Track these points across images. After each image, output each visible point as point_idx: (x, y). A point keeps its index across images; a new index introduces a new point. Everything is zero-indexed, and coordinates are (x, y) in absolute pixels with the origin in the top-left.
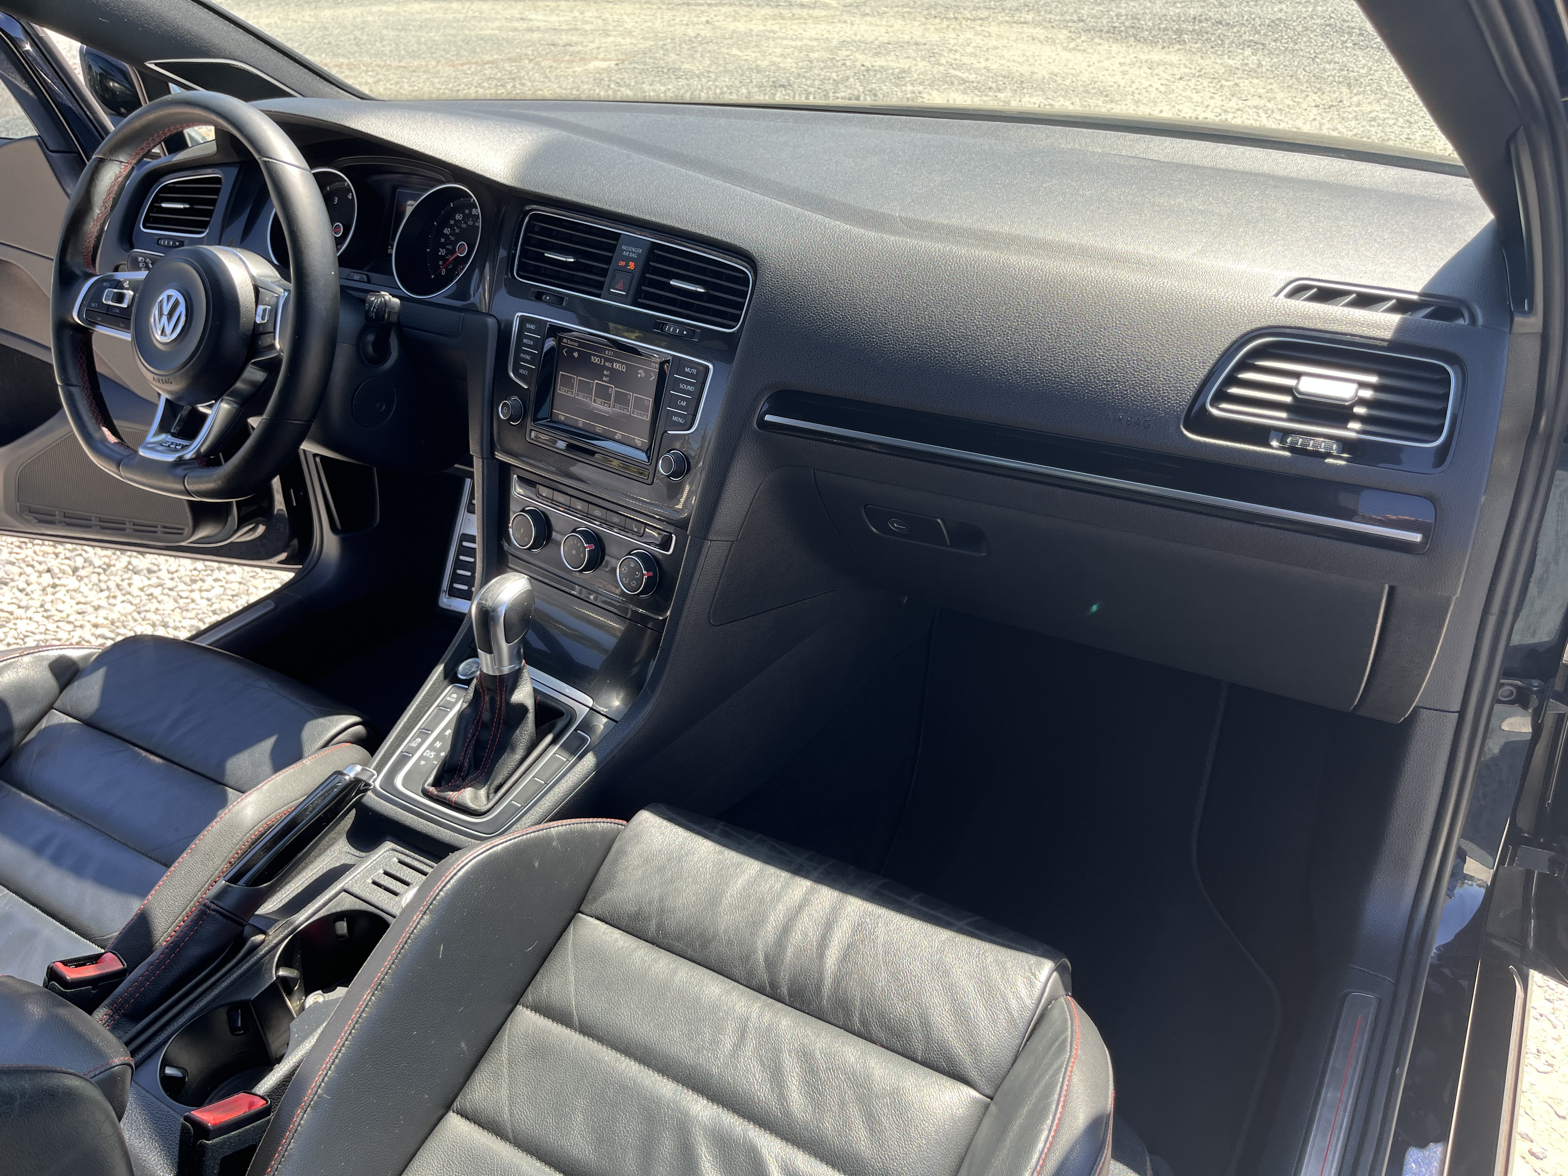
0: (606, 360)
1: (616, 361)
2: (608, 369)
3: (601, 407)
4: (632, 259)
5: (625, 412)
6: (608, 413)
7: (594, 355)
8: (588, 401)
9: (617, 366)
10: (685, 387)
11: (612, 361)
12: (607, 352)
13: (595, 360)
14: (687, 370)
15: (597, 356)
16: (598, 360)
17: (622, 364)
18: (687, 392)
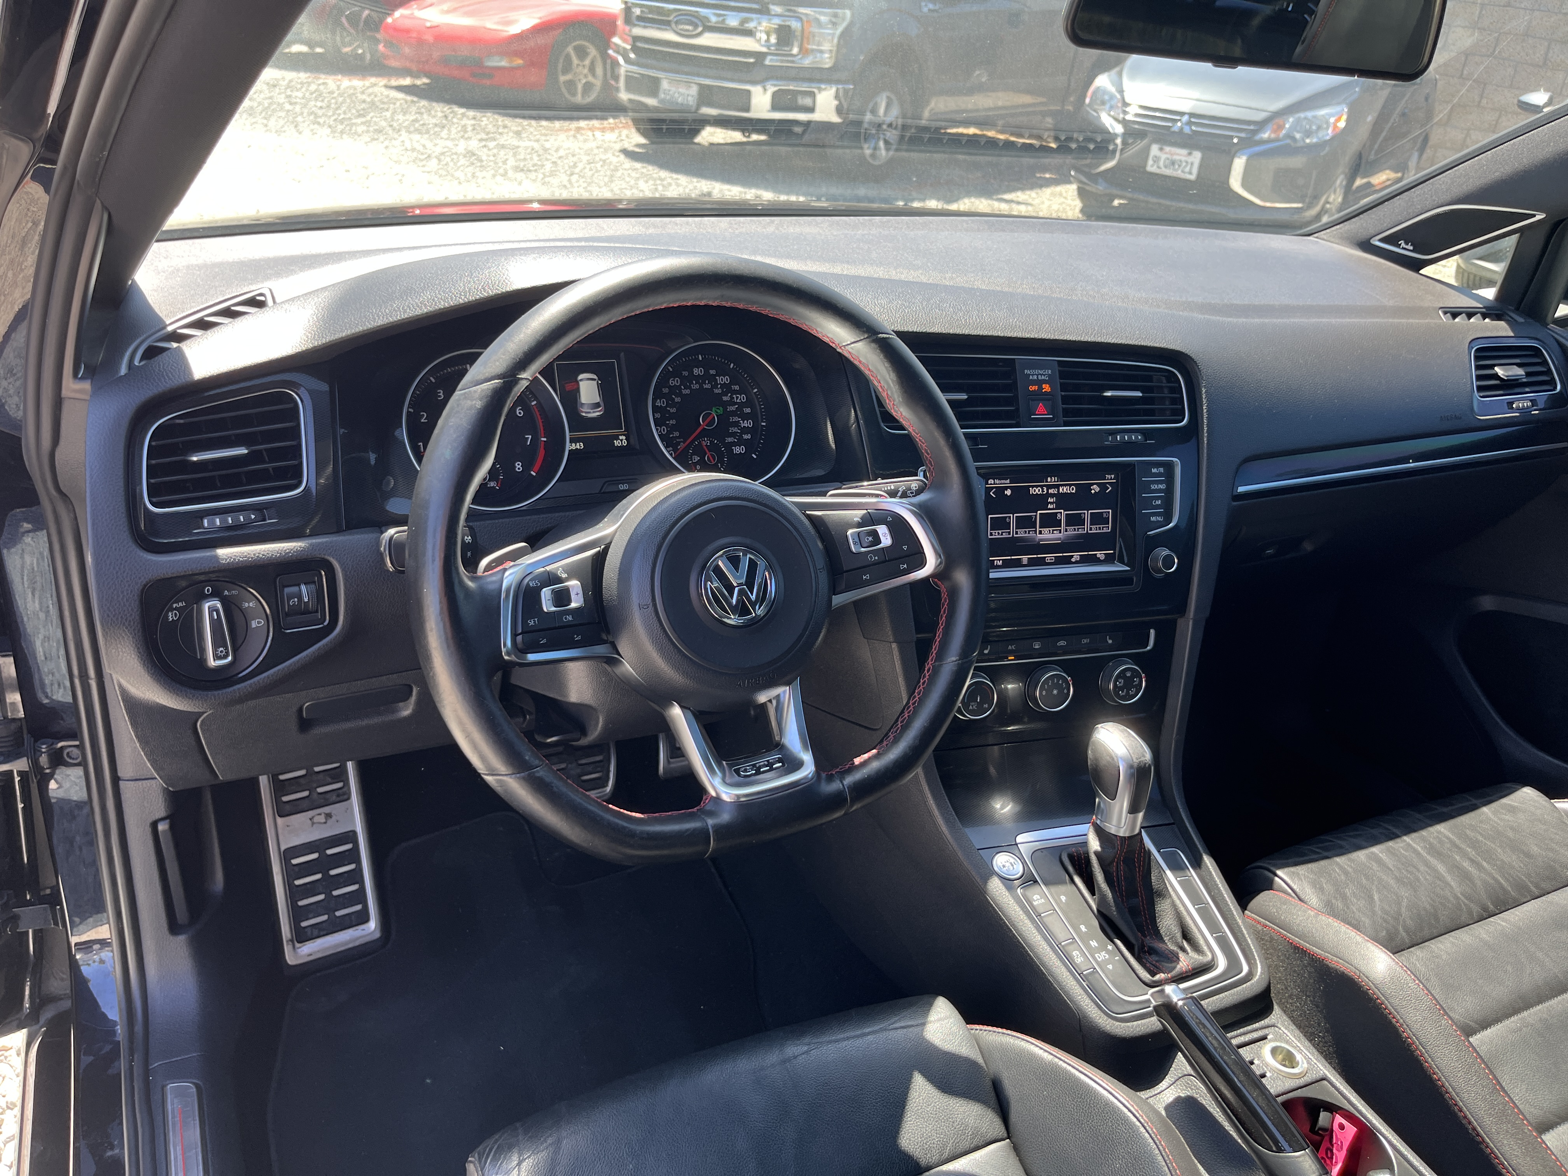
0: (1049, 487)
1: (1062, 485)
2: (1052, 495)
3: (1051, 536)
4: (1045, 382)
5: (1081, 532)
6: (1059, 539)
7: (1033, 487)
8: (1032, 534)
9: (1065, 490)
10: (1156, 486)
11: (1057, 487)
12: (1049, 479)
13: (1035, 491)
14: (1154, 470)
15: (1037, 486)
16: (1039, 491)
17: (1070, 485)
18: (1160, 491)
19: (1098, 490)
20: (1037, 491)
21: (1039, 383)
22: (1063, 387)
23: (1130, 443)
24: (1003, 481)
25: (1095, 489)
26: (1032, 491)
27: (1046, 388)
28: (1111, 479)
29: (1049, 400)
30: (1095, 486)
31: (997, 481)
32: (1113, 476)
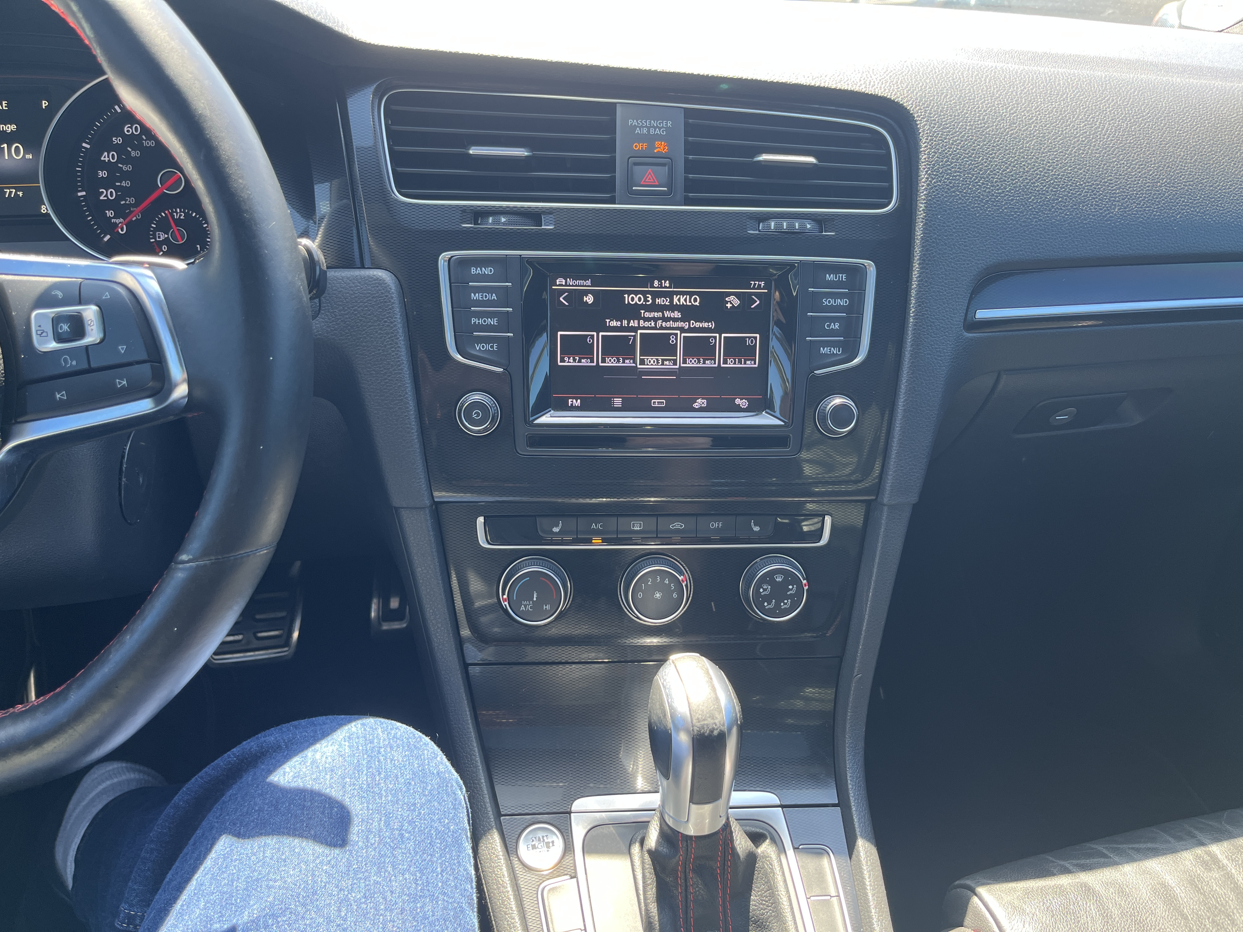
0: (656, 295)
1: (677, 293)
3: (659, 368)
4: (659, 138)
5: (708, 364)
6: (673, 373)
7: (629, 293)
8: (629, 364)
9: (682, 300)
10: (832, 301)
11: (670, 295)
12: (656, 283)
13: (633, 299)
14: (830, 277)
15: (636, 293)
16: (640, 299)
17: (691, 294)
18: (838, 309)
19: (736, 302)
20: (636, 299)
21: (650, 139)
22: (689, 148)
23: (791, 233)
24: (581, 282)
25: (733, 301)
26: (627, 299)
27: (661, 147)
28: (759, 287)
29: (663, 165)
30: (732, 297)
31: (570, 282)
32: (762, 284)
